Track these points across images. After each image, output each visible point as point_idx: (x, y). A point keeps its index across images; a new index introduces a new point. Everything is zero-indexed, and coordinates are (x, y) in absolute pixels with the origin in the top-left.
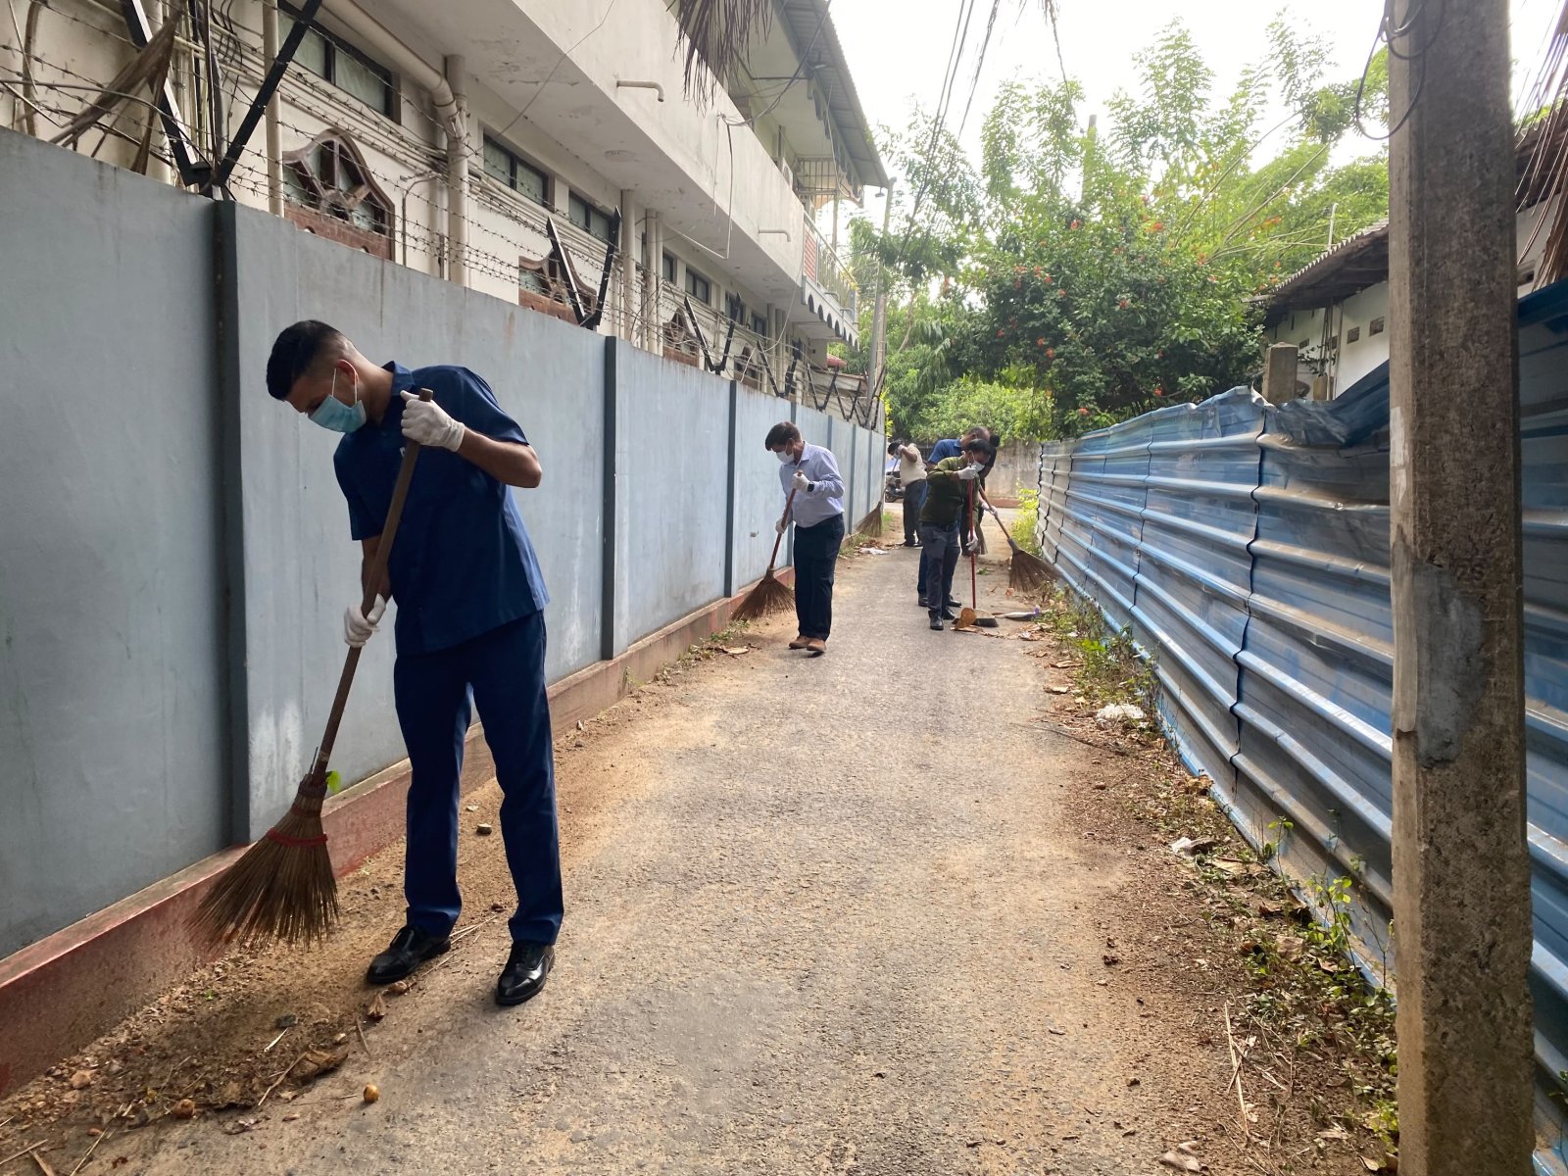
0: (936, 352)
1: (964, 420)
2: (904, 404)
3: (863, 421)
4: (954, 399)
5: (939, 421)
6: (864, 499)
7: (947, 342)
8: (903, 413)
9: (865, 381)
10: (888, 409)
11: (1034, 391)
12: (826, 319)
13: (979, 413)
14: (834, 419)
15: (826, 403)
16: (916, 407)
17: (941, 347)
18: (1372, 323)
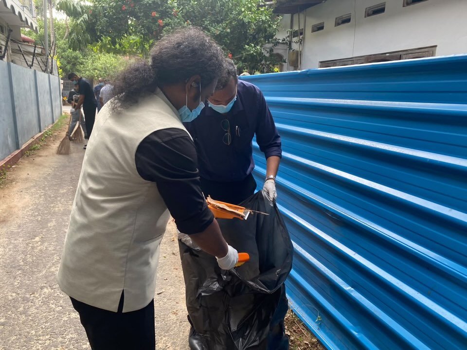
0: (79, 22)
1: (96, 71)
2: (68, 63)
3: (44, 68)
4: (90, 61)
5: (85, 71)
6: (49, 109)
7: (85, 16)
8: (68, 67)
9: (44, 49)
10: (58, 63)
11: (129, 58)
12: (34, 29)
13: (102, 68)
14: (37, 71)
15: (32, 63)
16: (74, 65)
17: (81, 19)
18: (336, 18)
